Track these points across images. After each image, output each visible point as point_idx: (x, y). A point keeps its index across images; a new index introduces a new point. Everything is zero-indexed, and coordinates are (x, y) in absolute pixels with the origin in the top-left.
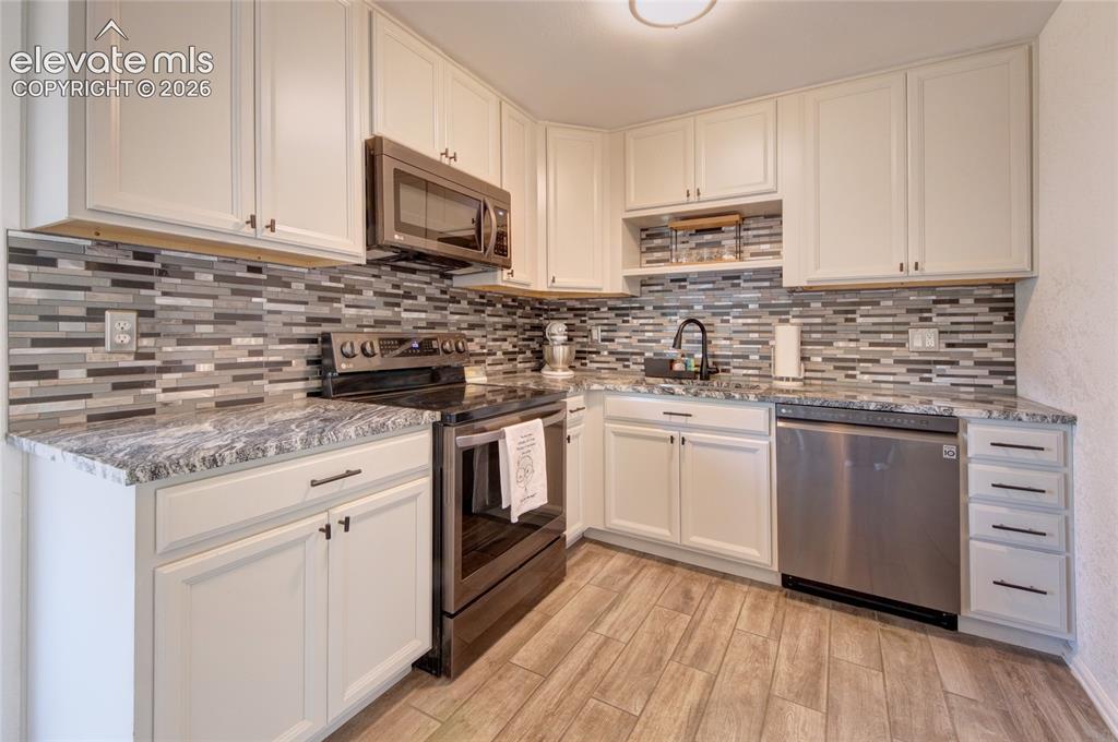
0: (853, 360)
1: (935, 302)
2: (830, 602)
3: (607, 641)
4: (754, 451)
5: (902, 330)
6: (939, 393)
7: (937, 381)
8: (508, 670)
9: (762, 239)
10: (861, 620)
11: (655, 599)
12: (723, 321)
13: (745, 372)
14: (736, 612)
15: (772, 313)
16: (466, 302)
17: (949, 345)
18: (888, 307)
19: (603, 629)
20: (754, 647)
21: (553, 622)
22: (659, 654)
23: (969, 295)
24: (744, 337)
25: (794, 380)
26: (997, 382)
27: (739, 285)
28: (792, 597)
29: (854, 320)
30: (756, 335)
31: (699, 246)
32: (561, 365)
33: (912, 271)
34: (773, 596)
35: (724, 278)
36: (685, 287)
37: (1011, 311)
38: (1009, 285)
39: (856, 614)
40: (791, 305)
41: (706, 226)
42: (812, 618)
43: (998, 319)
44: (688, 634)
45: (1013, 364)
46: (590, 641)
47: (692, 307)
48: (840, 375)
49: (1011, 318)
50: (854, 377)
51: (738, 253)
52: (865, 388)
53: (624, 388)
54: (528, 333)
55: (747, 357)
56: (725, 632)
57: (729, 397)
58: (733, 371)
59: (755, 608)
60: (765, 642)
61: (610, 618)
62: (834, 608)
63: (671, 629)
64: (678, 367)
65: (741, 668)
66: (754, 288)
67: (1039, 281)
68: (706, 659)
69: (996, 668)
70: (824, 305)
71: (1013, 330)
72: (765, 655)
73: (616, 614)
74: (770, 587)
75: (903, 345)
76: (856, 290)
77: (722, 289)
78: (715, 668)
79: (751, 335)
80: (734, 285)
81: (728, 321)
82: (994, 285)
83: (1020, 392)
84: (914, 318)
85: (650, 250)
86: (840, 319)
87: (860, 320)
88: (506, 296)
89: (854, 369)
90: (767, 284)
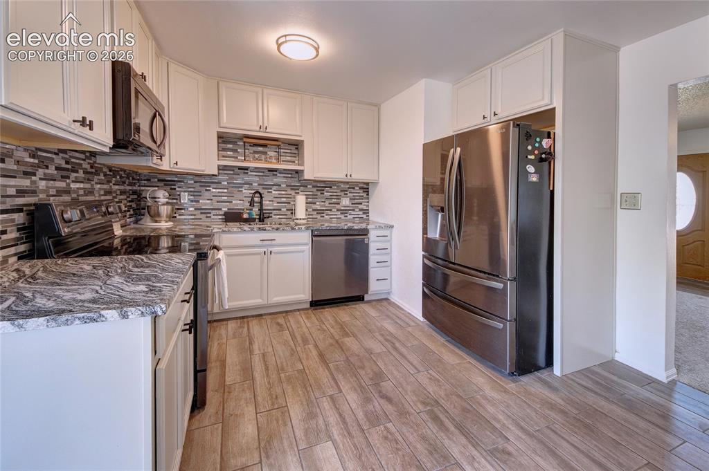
0: (323, 210)
1: (349, 188)
2: (328, 306)
3: (264, 355)
4: (303, 252)
5: (338, 197)
6: (349, 221)
7: (349, 217)
8: (230, 388)
9: (287, 155)
10: (342, 307)
11: (267, 331)
12: (268, 192)
13: (278, 217)
14: (303, 322)
15: (292, 189)
16: (82, 171)
17: (353, 204)
18: (335, 189)
19: (257, 352)
20: (319, 330)
21: (229, 361)
22: (289, 348)
23: (357, 186)
24: (279, 200)
25: (303, 219)
26: (364, 216)
27: (276, 175)
28: (316, 309)
29: (323, 194)
30: (285, 199)
31: (255, 152)
32: (165, 219)
33: (349, 177)
34: (310, 311)
35: (269, 171)
36: (247, 173)
37: (368, 192)
38: (367, 184)
39: (338, 306)
40: (301, 186)
41: (260, 143)
42: (328, 314)
43: (365, 195)
44: (293, 336)
45: (368, 210)
46: (257, 359)
47: (252, 184)
48: (319, 216)
49: (368, 195)
50: (323, 216)
51: (278, 160)
52: (326, 221)
53: (235, 230)
54: (131, 197)
55: (280, 210)
56: (305, 330)
57: (293, 229)
58: (274, 216)
59: (307, 318)
60: (320, 326)
61: (256, 346)
62: (331, 307)
63: (285, 338)
64: (245, 216)
65: (321, 337)
66: (284, 177)
67: (380, 184)
68: (307, 341)
69: (378, 306)
70: (313, 187)
71: (368, 198)
72: (324, 330)
73: (257, 344)
74: (307, 309)
75: (338, 204)
76: (324, 182)
77: (268, 176)
78: (313, 342)
79: (283, 199)
80: (274, 175)
81: (271, 192)
82: (364, 183)
83: (370, 218)
84: (342, 194)
85: (224, 150)
86: (319, 193)
87: (325, 194)
88: (121, 170)
89: (323, 213)
90: (290, 176)
